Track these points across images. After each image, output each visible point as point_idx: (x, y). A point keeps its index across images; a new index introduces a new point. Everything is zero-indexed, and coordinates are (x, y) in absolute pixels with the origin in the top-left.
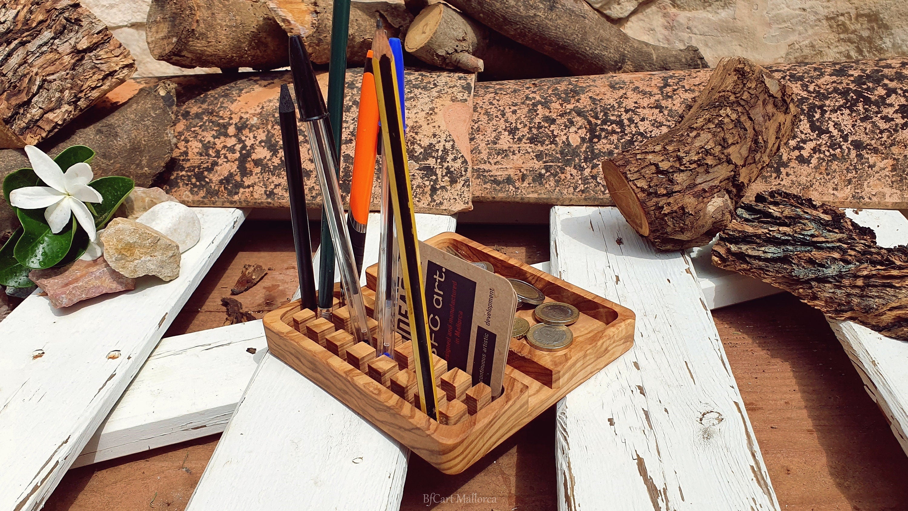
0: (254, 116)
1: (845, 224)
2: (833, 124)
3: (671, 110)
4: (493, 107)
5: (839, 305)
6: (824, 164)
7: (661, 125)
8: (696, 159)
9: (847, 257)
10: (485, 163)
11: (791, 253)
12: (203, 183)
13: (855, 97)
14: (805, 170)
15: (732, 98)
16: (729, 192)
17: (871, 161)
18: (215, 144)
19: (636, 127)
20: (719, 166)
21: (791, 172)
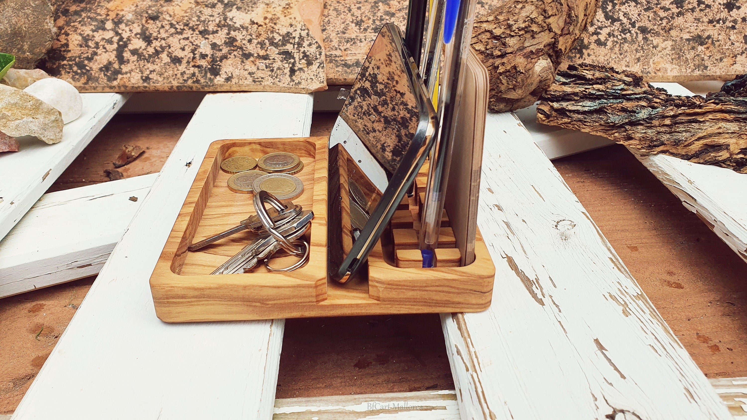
0: (129, 13)
1: (644, 86)
2: (623, 14)
3: (490, 5)
4: (341, 5)
6: (618, 46)
8: (524, 26)
9: (653, 104)
10: (336, 49)
11: (606, 105)
12: (84, 71)
14: (602, 51)
16: (550, 56)
17: (655, 43)
18: (93, 36)
21: (591, 53)
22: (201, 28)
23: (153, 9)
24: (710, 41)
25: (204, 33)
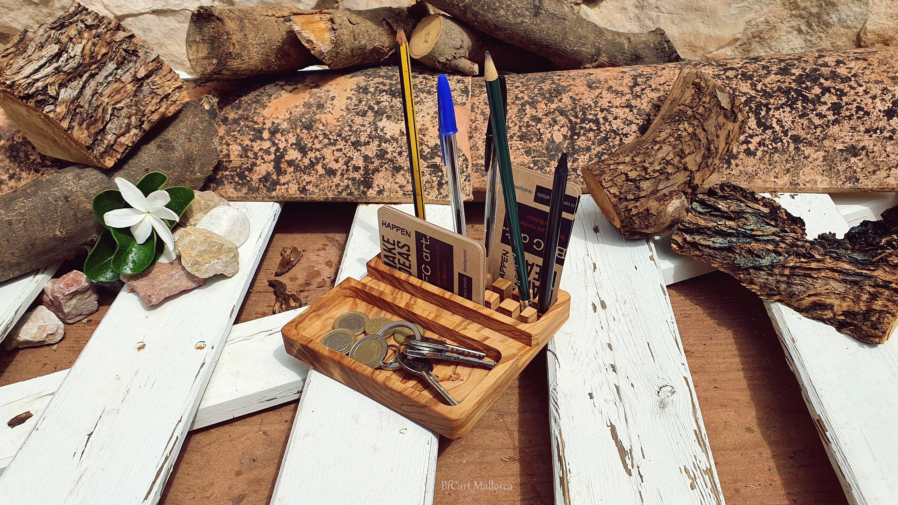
0: (284, 121)
1: (781, 215)
2: (776, 120)
3: (639, 109)
5: (771, 289)
6: (767, 156)
7: (631, 122)
8: (659, 169)
9: (778, 249)
10: (482, 158)
11: (735, 244)
12: (245, 181)
13: (795, 96)
14: (751, 161)
15: (690, 112)
16: (685, 193)
17: (806, 153)
18: (252, 147)
19: (610, 125)
20: (678, 174)
21: (740, 163)
22: (353, 139)
23: (307, 117)
24: (864, 153)
25: (356, 145)
